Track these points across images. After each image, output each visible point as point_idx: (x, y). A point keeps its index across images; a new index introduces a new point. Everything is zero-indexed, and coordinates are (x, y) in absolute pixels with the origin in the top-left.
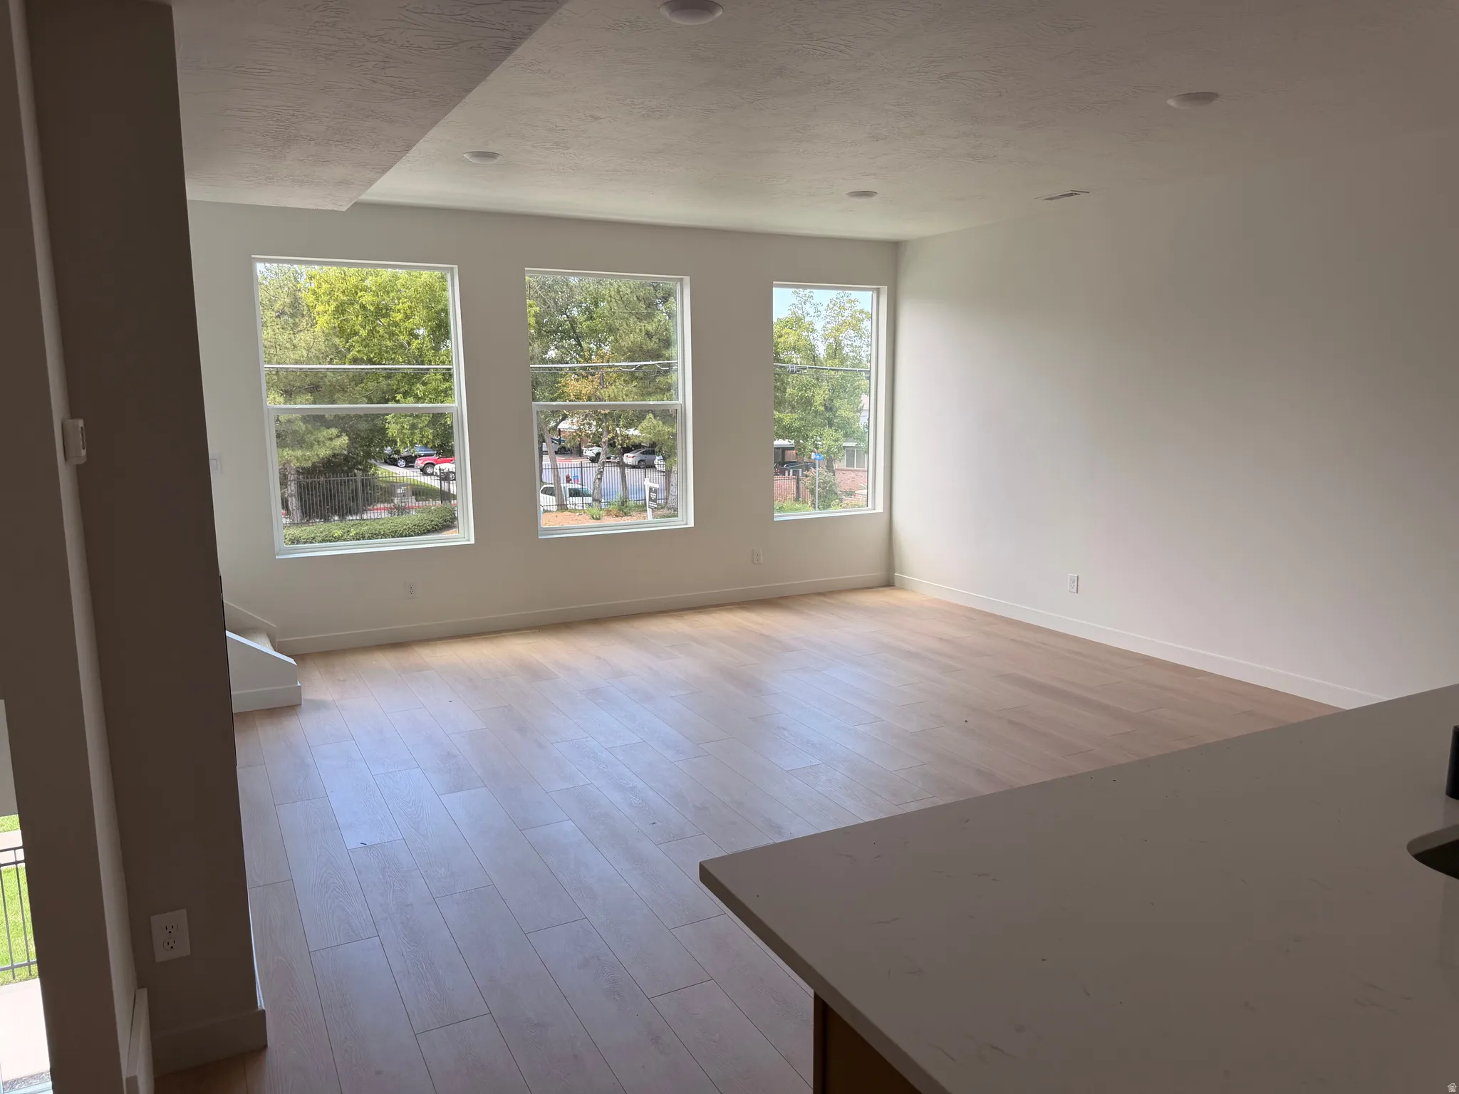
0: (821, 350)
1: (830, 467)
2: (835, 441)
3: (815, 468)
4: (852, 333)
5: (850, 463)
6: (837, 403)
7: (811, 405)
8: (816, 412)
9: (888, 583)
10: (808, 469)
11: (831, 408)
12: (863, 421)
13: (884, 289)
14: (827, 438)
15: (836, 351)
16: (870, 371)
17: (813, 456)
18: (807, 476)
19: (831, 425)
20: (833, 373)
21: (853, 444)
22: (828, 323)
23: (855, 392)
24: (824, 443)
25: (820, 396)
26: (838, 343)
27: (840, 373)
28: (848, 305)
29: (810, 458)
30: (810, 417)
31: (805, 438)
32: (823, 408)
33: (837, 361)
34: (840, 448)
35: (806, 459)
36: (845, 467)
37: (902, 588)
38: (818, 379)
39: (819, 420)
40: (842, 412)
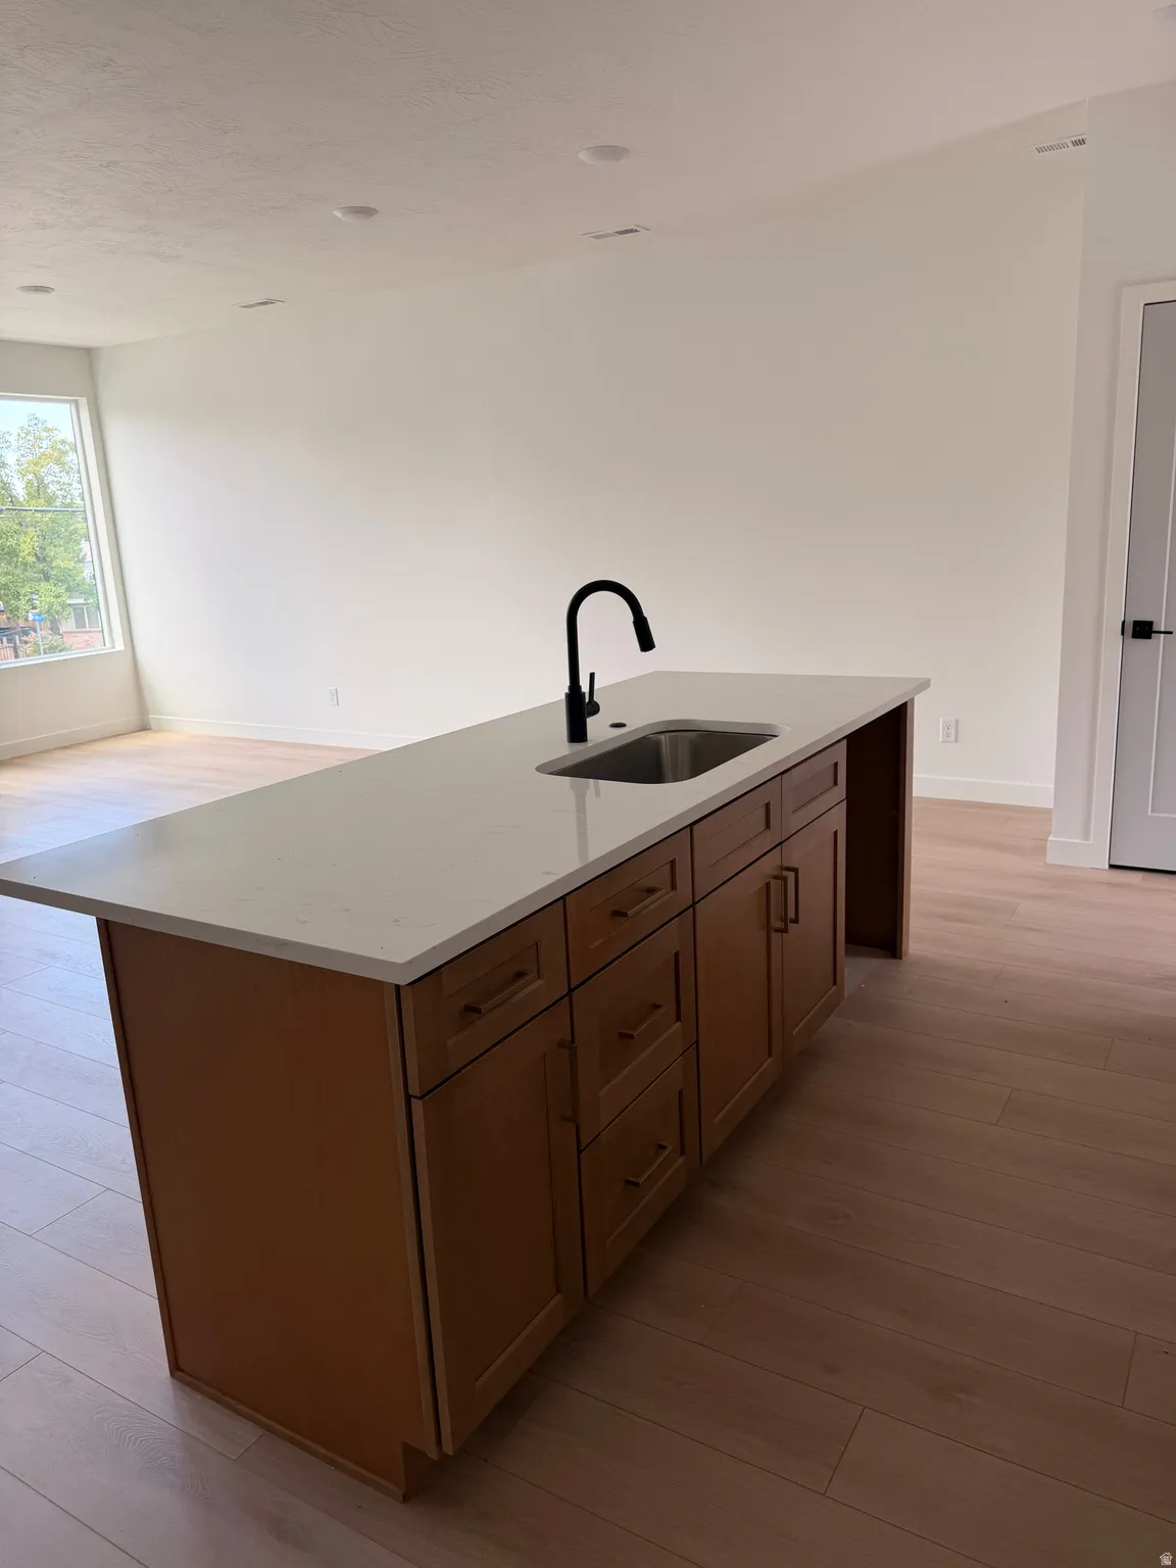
0: (19, 489)
1: (55, 629)
2: (57, 597)
3: (35, 632)
4: (57, 468)
5: (80, 623)
6: (51, 552)
7: (18, 556)
8: (25, 564)
9: (144, 727)
10: (26, 633)
11: (44, 558)
12: (87, 573)
13: (83, 401)
14: (46, 595)
15: (38, 489)
16: (85, 511)
17: (31, 617)
18: (26, 643)
19: (47, 578)
20: (39, 515)
21: (81, 601)
22: (23, 455)
23: (72, 538)
24: (42, 602)
25: (27, 545)
26: (40, 480)
27: (49, 515)
28: (44, 434)
29: (26, 620)
30: (18, 571)
31: (17, 596)
32: (34, 559)
33: (42, 501)
34: (64, 606)
35: (21, 623)
36: (74, 629)
37: (160, 730)
38: (20, 524)
39: (30, 573)
40: (57, 562)
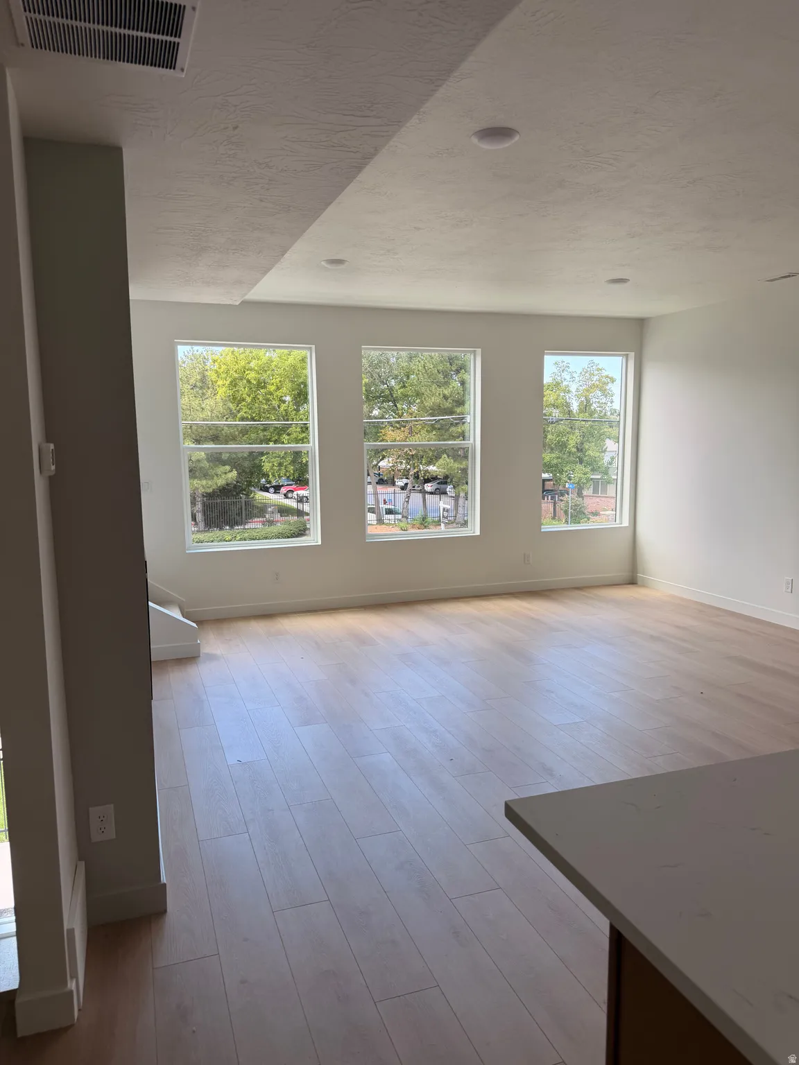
0: (575, 406)
1: (580, 494)
2: (584, 474)
3: (568, 494)
4: (599, 393)
5: (595, 491)
6: (586, 446)
7: (566, 447)
8: (570, 453)
9: (632, 581)
10: (562, 495)
11: (582, 449)
12: (607, 459)
13: (632, 355)
14: (578, 472)
15: (586, 407)
17: (567, 485)
18: (562, 501)
19: (581, 462)
20: (584, 423)
21: (599, 477)
22: (581, 385)
23: (601, 438)
24: (576, 476)
25: (573, 440)
26: (588, 401)
27: (589, 423)
28: (596, 372)
29: (564, 487)
30: (565, 456)
31: (561, 472)
32: (575, 450)
33: (587, 414)
34: (589, 480)
35: (561, 488)
36: (591, 494)
37: (644, 586)
38: (571, 428)
39: (572, 458)
40: (590, 452)
